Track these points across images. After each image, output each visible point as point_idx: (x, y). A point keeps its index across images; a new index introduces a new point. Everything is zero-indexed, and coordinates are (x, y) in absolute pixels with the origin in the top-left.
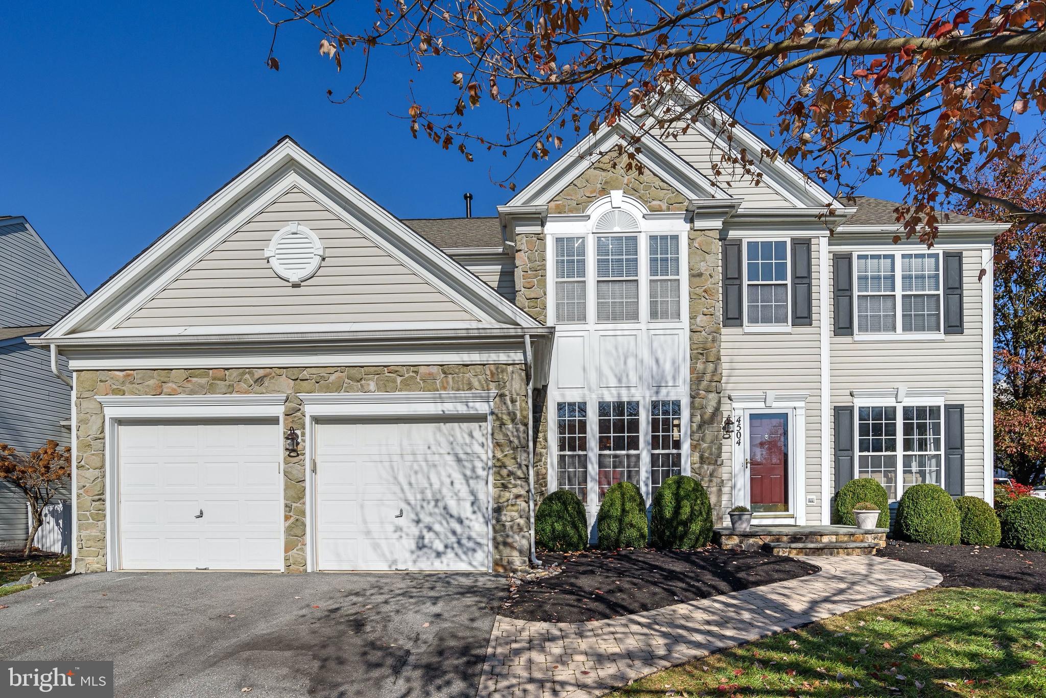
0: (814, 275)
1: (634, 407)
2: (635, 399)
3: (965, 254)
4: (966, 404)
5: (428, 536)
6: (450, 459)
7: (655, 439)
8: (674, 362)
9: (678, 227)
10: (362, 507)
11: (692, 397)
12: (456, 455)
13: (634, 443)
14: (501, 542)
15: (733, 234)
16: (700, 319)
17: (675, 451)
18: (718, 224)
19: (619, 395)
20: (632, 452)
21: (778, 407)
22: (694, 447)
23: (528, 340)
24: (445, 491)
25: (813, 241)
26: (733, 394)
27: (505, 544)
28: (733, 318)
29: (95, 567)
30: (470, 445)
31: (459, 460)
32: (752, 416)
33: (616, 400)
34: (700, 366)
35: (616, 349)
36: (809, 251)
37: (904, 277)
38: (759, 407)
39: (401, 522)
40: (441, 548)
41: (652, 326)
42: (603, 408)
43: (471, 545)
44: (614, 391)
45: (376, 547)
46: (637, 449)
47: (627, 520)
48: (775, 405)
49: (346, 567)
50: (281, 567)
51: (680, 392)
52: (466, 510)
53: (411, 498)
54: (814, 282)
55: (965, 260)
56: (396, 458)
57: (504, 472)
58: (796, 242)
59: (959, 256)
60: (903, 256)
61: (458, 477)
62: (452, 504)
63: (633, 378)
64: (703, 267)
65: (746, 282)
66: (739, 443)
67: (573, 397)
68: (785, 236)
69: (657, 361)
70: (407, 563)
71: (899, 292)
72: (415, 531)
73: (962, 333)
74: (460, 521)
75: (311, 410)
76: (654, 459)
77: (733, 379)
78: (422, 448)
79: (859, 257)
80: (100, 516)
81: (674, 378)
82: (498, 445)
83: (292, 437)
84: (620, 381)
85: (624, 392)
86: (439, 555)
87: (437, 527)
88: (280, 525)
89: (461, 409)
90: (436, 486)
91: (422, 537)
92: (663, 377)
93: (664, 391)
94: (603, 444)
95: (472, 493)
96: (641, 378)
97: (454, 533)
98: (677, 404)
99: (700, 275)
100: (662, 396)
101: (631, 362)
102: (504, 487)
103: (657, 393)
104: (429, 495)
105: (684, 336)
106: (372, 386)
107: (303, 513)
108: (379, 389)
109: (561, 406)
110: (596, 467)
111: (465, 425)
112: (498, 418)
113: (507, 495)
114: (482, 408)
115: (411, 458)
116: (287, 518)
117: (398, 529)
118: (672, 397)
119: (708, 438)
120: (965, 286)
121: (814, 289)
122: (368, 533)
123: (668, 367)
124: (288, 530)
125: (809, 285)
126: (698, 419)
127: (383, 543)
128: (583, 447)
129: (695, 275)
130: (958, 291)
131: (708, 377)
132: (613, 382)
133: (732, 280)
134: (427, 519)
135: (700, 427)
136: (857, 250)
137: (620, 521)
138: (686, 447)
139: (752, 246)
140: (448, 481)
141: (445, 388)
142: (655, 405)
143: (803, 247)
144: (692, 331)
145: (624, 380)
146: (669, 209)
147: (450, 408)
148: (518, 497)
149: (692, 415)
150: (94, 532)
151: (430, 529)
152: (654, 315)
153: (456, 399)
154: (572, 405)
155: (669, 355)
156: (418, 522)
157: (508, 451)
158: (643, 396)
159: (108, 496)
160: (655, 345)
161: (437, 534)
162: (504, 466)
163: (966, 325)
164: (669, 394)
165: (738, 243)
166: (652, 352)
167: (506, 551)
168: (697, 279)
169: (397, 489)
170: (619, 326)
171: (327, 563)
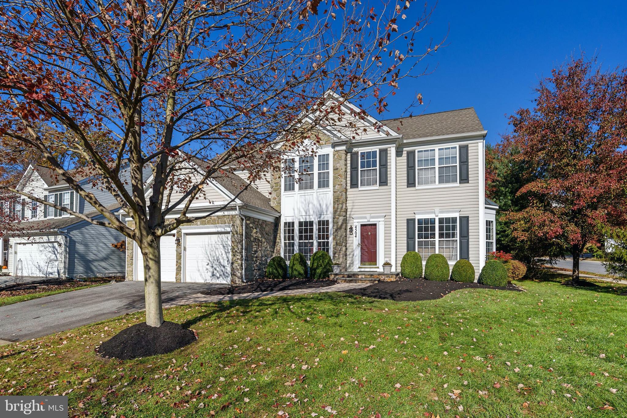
0: (388, 164)
1: (311, 223)
2: (312, 220)
3: (469, 145)
4: (470, 215)
5: (215, 272)
6: (221, 246)
7: (319, 235)
8: (326, 205)
9: (328, 150)
10: (197, 262)
11: (334, 218)
12: (223, 245)
13: (311, 237)
14: (233, 274)
15: (355, 150)
16: (337, 187)
17: (326, 240)
18: (344, 148)
19: (306, 219)
20: (311, 241)
21: (372, 221)
22: (334, 239)
23: (237, 207)
24: (220, 257)
25: (388, 149)
26: (353, 216)
27: (234, 275)
28: (354, 185)
29: (131, 279)
30: (227, 242)
31: (224, 247)
32: (362, 225)
33: (304, 220)
34: (336, 206)
35: (305, 201)
36: (387, 153)
37: (439, 159)
38: (365, 221)
39: (208, 267)
40: (218, 276)
41: (318, 191)
42: (301, 224)
43: (227, 275)
44: (304, 217)
45: (201, 275)
46: (312, 239)
47: (294, 267)
48: (371, 220)
49: (193, 281)
50: (174, 280)
51: (328, 216)
52: (226, 263)
53: (210, 259)
54: (388, 167)
55: (469, 148)
56: (207, 246)
57: (234, 251)
58: (381, 151)
59: (467, 147)
60: (439, 149)
61: (223, 252)
62: (222, 261)
63: (311, 212)
64: (338, 165)
65: (360, 169)
66: (356, 236)
67: (289, 220)
68: (376, 148)
69: (320, 205)
70: (210, 280)
71: (437, 166)
72: (211, 270)
73: (468, 182)
74: (224, 267)
75: (183, 231)
76: (319, 244)
77: (354, 210)
78: (214, 243)
79: (418, 152)
80: (132, 264)
81: (327, 211)
82: (232, 242)
83: (178, 240)
84: (306, 213)
85: (308, 217)
86: (218, 278)
87: (217, 269)
88: (175, 267)
89: (223, 230)
90: (217, 255)
91: (213, 272)
92: (322, 211)
93: (322, 216)
94: (300, 238)
95: (227, 257)
96: (314, 212)
97: (222, 271)
98: (328, 221)
99: (337, 169)
100: (322, 219)
101: (311, 206)
102: (234, 255)
103: (320, 217)
104: (215, 258)
105: (331, 193)
106: (199, 223)
107: (181, 264)
108: (201, 224)
109: (285, 223)
110: (297, 247)
111: (226, 235)
112: (233, 233)
113: (235, 258)
114: (228, 229)
115: (210, 246)
116: (177, 265)
117: (207, 269)
118: (326, 219)
119: (339, 235)
120: (470, 161)
121: (388, 170)
122: (199, 270)
123: (324, 207)
124: (177, 269)
125: (387, 168)
126: (335, 227)
127: (203, 274)
128: (293, 239)
129: (335, 169)
130: (466, 163)
131: (339, 210)
132: (304, 214)
133: (354, 168)
134: (215, 266)
135: (336, 230)
136: (417, 149)
137: (292, 268)
138: (331, 239)
139: (363, 154)
140: (221, 254)
141: (218, 223)
142: (319, 222)
143: (384, 152)
144: (334, 192)
145: (308, 213)
146: (325, 144)
147: (220, 230)
148: (238, 259)
149: (333, 226)
150: (131, 269)
151: (215, 269)
152: (319, 187)
153: (221, 227)
154: (289, 223)
155: (325, 202)
156: (212, 267)
157: (236, 244)
158: (315, 219)
159: (134, 258)
160: (320, 198)
161: (218, 271)
162: (234, 249)
163: (470, 179)
164: (325, 218)
165: (357, 153)
166: (319, 201)
167: (234, 277)
168: (336, 171)
169: (206, 256)
170: (306, 192)
171: (188, 280)
